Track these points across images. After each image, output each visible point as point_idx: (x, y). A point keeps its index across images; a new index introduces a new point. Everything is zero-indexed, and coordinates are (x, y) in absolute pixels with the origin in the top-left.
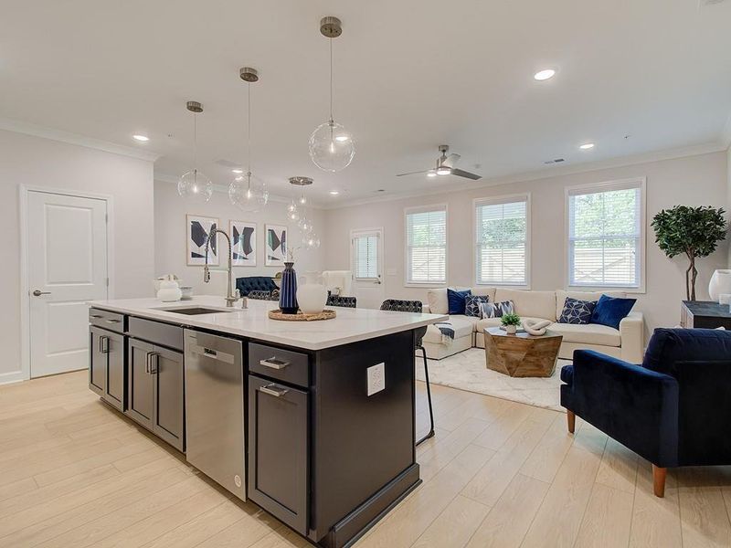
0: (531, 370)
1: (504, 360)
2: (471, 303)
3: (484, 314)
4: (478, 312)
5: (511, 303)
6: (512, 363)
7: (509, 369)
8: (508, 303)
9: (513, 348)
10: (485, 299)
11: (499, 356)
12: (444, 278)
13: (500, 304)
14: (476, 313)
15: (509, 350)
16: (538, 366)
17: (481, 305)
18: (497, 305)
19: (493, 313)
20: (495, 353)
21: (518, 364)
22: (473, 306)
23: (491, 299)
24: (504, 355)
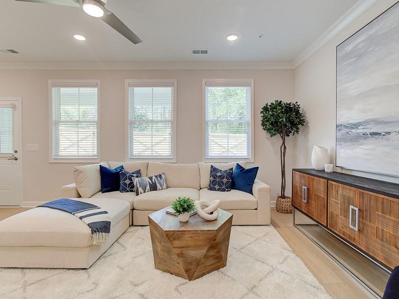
0: (211, 265)
1: (180, 260)
2: (126, 179)
3: (140, 190)
4: (133, 186)
5: (163, 176)
6: (190, 263)
7: (187, 271)
8: (160, 176)
9: (191, 243)
10: (138, 173)
11: (174, 257)
12: (95, 153)
13: (154, 178)
14: (131, 188)
15: (187, 247)
16: (217, 258)
17: (136, 181)
18: (151, 178)
19: (148, 188)
20: (169, 252)
21: (198, 263)
22: (128, 182)
23: (143, 172)
24: (181, 255)
